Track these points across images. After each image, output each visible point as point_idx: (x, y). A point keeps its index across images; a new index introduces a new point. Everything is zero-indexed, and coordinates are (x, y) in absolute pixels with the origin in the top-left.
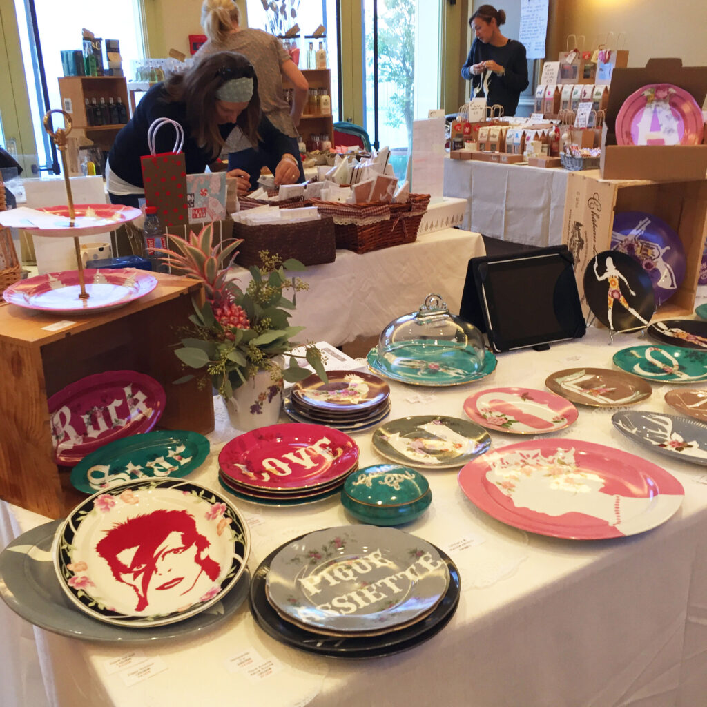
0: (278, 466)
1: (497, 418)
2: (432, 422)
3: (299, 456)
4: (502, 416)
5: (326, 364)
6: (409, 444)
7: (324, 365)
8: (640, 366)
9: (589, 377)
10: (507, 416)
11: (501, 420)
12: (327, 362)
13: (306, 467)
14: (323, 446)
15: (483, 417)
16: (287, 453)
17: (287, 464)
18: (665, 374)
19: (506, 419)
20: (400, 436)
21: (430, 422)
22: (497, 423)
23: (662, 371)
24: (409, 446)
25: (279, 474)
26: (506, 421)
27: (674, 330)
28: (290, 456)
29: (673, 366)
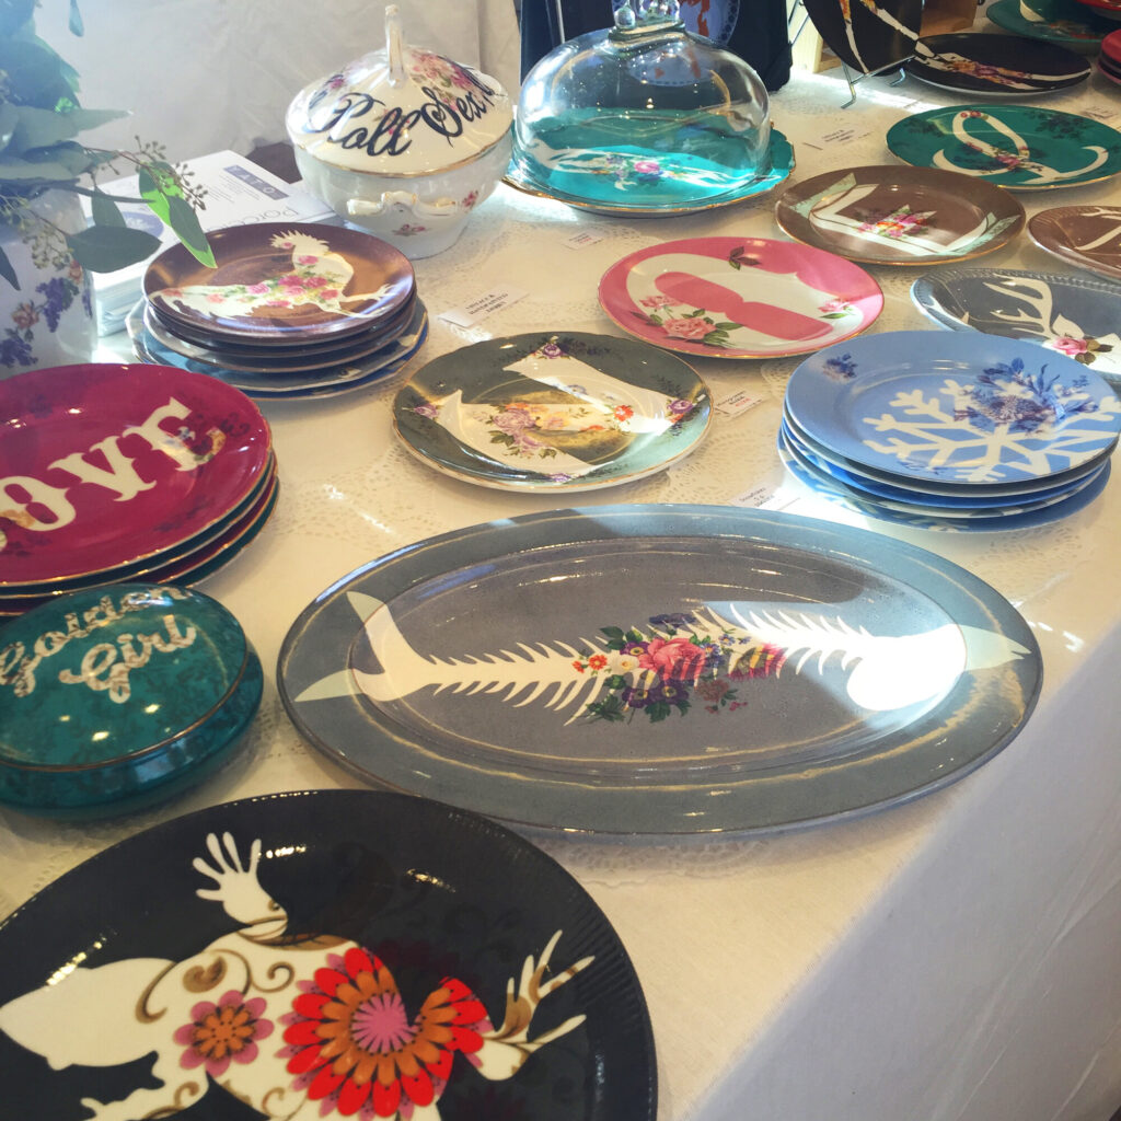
0: (36, 499)
1: (687, 321)
2: (539, 354)
3: (99, 461)
4: (696, 313)
5: (203, 207)
6: (492, 420)
7: (198, 211)
8: (946, 155)
9: (865, 191)
10: (708, 314)
11: (698, 325)
12: (205, 200)
13: (119, 495)
14: (170, 426)
15: (652, 323)
16: (64, 456)
17: (62, 492)
18: (1004, 170)
19: (708, 321)
20: (465, 400)
21: (533, 352)
22: (692, 335)
23: (996, 163)
24: (494, 427)
25: (38, 526)
26: (710, 329)
27: (947, 56)
28: (74, 464)
29: (1017, 151)
